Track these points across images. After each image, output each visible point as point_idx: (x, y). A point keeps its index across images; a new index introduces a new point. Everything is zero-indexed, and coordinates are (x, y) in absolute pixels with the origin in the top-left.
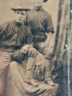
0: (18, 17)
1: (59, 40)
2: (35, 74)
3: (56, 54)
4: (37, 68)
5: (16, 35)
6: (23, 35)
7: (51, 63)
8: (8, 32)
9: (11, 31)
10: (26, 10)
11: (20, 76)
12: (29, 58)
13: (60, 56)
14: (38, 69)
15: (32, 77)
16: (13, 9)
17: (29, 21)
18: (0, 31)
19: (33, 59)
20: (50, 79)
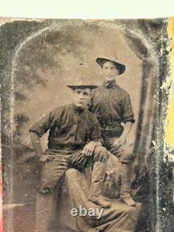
0: (78, 99)
1: (142, 134)
2: (105, 188)
3: (138, 155)
4: (108, 178)
6: (86, 126)
7: (131, 169)
8: (63, 122)
9: (67, 121)
10: (91, 87)
11: (82, 192)
12: (96, 163)
13: (143, 158)
14: (109, 181)
15: (101, 194)
16: (70, 87)
18: (51, 121)
19: (102, 165)
20: (129, 195)
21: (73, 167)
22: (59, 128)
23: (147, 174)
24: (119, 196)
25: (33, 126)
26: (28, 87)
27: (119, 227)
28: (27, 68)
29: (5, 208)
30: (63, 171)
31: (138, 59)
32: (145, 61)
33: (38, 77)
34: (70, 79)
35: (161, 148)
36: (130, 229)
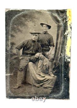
0: (33, 37)
1: (57, 51)
2: (43, 70)
3: (55, 58)
4: (44, 66)
5: (32, 47)
7: (53, 63)
9: (29, 45)
10: (38, 33)
12: (40, 61)
13: (58, 60)
14: (44, 67)
15: (41, 72)
16: (31, 33)
18: (23, 45)
19: (42, 61)
20: (52, 73)
21: (31, 62)
22: (26, 47)
23: (59, 65)
24: (48, 73)
25: (17, 47)
26: (16, 33)
29: (6, 75)
30: (27, 63)
32: (58, 25)
33: (19, 29)
34: (31, 30)
35: (64, 56)
36: (52, 85)
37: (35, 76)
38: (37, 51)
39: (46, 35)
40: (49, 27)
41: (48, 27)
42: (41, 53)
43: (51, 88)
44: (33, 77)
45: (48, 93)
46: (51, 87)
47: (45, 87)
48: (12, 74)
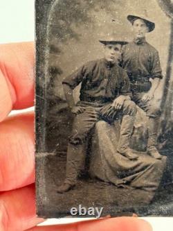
0: (109, 54)
1: (169, 90)
2: (133, 141)
3: (165, 110)
4: (136, 131)
5: (106, 80)
9: (99, 74)
10: (122, 43)
12: (125, 117)
13: (170, 113)
14: (137, 134)
15: (128, 146)
16: (102, 42)
17: (125, 60)
18: (83, 74)
19: (130, 118)
20: (155, 149)
21: (103, 119)
22: (91, 81)
24: (145, 150)
25: (66, 79)
26: (62, 41)
27: (146, 179)
28: (62, 22)
29: (38, 156)
30: (94, 123)
31: (168, 18)
33: (72, 32)
34: (102, 34)
36: (156, 181)
37: (112, 157)
38: (118, 91)
39: (143, 48)
40: (150, 26)
41: (147, 26)
42: (128, 97)
43: (154, 189)
44: (107, 161)
45: (146, 202)
46: (152, 186)
47: (138, 185)
48: (52, 154)
